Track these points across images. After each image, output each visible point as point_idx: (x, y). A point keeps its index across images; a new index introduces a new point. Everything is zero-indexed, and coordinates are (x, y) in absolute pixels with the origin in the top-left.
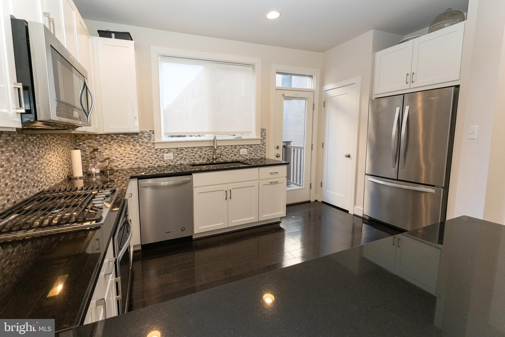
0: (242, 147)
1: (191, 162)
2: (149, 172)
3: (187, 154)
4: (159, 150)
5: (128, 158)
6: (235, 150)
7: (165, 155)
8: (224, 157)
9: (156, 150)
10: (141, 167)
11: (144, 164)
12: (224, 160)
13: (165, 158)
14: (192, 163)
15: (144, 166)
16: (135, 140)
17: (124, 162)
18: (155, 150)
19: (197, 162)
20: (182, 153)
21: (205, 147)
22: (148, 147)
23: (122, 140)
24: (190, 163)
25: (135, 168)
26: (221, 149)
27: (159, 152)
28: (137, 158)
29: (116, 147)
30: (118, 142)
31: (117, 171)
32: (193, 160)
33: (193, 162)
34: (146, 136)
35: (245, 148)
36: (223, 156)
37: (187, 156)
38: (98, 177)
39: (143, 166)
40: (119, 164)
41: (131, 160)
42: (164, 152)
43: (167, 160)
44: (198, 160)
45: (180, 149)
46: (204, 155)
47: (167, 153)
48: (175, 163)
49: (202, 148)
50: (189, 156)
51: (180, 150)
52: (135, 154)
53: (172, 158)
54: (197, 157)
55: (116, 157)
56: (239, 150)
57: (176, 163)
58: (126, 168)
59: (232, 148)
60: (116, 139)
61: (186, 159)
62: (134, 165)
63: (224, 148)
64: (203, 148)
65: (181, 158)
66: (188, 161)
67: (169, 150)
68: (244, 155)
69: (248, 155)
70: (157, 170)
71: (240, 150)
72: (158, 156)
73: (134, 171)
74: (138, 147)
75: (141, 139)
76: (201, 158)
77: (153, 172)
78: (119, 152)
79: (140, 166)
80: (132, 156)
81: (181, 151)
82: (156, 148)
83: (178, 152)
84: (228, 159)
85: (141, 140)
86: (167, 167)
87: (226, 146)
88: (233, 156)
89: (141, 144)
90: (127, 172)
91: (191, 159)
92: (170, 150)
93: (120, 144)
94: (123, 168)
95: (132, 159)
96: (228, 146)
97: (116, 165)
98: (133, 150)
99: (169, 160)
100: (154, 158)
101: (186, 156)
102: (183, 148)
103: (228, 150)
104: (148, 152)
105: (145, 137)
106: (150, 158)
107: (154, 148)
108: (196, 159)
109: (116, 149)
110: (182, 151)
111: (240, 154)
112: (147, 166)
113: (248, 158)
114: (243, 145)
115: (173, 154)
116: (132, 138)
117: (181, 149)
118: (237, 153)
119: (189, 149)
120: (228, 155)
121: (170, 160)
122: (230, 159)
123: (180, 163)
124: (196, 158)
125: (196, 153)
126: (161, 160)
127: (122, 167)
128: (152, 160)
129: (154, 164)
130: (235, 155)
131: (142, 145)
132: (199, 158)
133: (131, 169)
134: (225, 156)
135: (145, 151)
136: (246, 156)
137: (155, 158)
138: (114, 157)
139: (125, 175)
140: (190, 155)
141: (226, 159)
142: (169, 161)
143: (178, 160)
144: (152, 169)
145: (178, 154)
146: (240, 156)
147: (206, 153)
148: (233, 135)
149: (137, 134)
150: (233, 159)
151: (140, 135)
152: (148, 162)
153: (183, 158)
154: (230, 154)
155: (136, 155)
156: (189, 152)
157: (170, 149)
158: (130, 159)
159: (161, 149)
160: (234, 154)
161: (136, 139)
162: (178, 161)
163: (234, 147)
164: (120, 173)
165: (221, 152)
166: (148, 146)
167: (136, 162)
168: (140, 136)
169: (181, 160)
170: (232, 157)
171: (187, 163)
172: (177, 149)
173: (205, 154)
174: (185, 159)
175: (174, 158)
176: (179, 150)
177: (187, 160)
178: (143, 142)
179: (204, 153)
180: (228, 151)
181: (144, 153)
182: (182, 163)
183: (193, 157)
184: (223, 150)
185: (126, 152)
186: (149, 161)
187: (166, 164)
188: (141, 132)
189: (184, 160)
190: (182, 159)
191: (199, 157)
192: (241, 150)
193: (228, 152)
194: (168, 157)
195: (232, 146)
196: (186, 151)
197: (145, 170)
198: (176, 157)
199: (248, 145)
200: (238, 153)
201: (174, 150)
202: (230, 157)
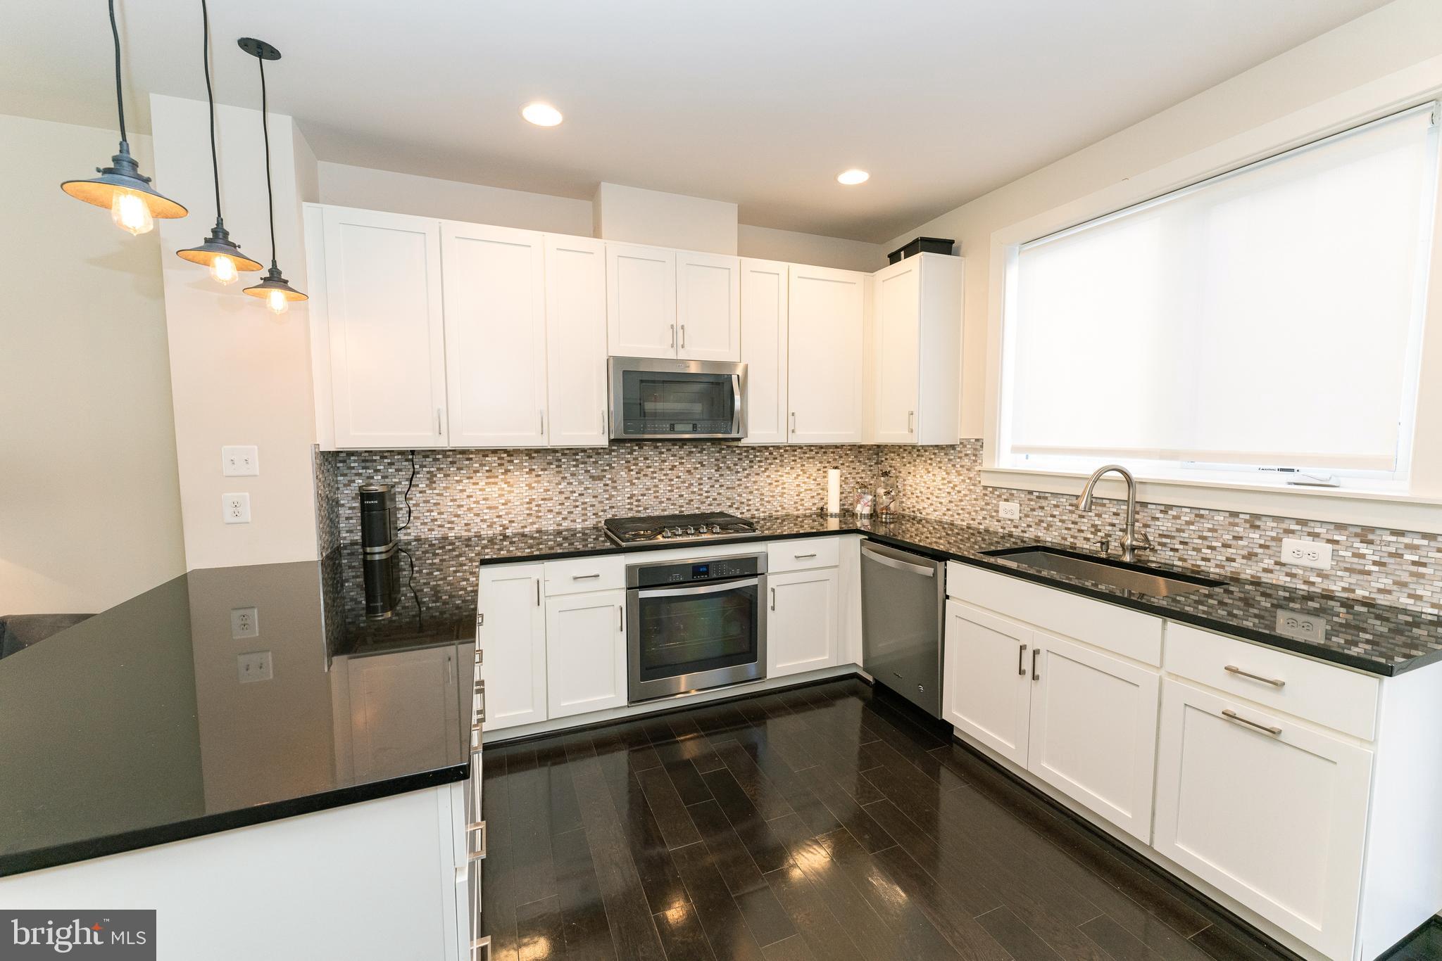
0: (1294, 527)
1: (1066, 539)
2: (969, 539)
3: (1055, 513)
4: (991, 489)
5: (937, 497)
6: (1251, 535)
7: (1002, 504)
8: (1190, 553)
9: (985, 488)
10: (955, 522)
11: (961, 517)
12: (1190, 567)
13: (1002, 514)
14: (1069, 544)
15: (961, 523)
16: (950, 460)
17: (931, 504)
18: (982, 488)
19: (1085, 546)
20: (1042, 508)
21: (1115, 502)
22: (970, 478)
23: (931, 459)
24: (1063, 542)
25: (947, 523)
26: (1177, 517)
27: (991, 495)
28: (950, 502)
29: (922, 472)
30: (925, 461)
31: (920, 522)
32: (1072, 537)
33: (1072, 540)
34: (968, 452)
35: (1315, 536)
36: (1186, 547)
37: (1055, 519)
38: (866, 522)
39: (959, 522)
40: (924, 508)
41: (941, 503)
42: (999, 496)
43: (1005, 519)
44: (1087, 539)
45: (1037, 494)
46: (1110, 528)
47: (1006, 500)
48: (1023, 531)
49: (1105, 501)
50: (1062, 521)
51: (1039, 497)
52: (947, 490)
53: (1016, 516)
54: (1086, 528)
55: (921, 492)
56: (1278, 540)
57: (1025, 532)
58: (933, 518)
59: (1236, 525)
60: (922, 456)
61: (1051, 526)
62: (944, 514)
63: (1193, 516)
64: (1107, 502)
65: (1037, 521)
66: (1057, 534)
67: (1010, 495)
68: (1305, 568)
69: (1339, 573)
70: (984, 540)
71: (1280, 540)
72: (987, 504)
73: (944, 528)
74: (953, 477)
75: (960, 458)
76: (1099, 534)
77: (975, 543)
78: (925, 482)
79: (953, 521)
80: (944, 495)
81: (1041, 501)
82: (983, 484)
83: (1032, 503)
84: (1208, 564)
85: (959, 460)
86: (1003, 537)
87: (1202, 512)
88: (1239, 560)
89: (959, 471)
90: (934, 528)
91: (1066, 532)
92: (1012, 495)
93: (928, 467)
94: (929, 517)
95: (943, 501)
96: (1212, 513)
97: (920, 508)
98: (945, 482)
99: (1009, 520)
100: (979, 509)
101: (1051, 519)
102: (1047, 495)
103: (1210, 526)
104: (970, 490)
105: (966, 455)
106: (973, 506)
107: (980, 482)
108: (1082, 534)
109: (921, 477)
110: (1044, 503)
111: (1283, 560)
112: (965, 524)
113: (1334, 588)
114: (1303, 522)
115: (1021, 505)
116: (945, 454)
117: (1042, 495)
118: (1260, 551)
119: (1061, 500)
120: (1212, 548)
121: (1012, 520)
122: (1217, 566)
123: (1035, 536)
124: (1081, 531)
125: (1083, 517)
126: (992, 517)
127: (927, 514)
128: (976, 511)
129: (979, 523)
130: (1250, 556)
131: (962, 472)
132: (1092, 533)
133: (940, 522)
134: (1198, 550)
135: (964, 486)
136: (1318, 575)
137: (982, 509)
138: (918, 491)
139: (931, 533)
140: (1064, 518)
141: (1200, 563)
142: (1009, 522)
143: (1030, 526)
144: (973, 534)
145: (1033, 510)
146: (1278, 567)
147: (1115, 521)
148: (1282, 470)
149: (953, 447)
150: (1239, 574)
151: (959, 449)
152: (968, 515)
153: (1042, 521)
154: (1220, 544)
155: (949, 493)
156: (1060, 509)
157: (1015, 492)
158: (939, 500)
159: (995, 488)
160: (1245, 552)
161: (952, 457)
162: (1031, 529)
163: (1246, 521)
164: (924, 527)
165: (1179, 530)
166: (971, 476)
167: (948, 510)
168: (960, 452)
169: (1040, 528)
170: (1229, 559)
171: (1054, 541)
172: (1031, 492)
173: (1113, 525)
174: (1049, 526)
175: (1020, 518)
176: (1035, 498)
177: (1053, 529)
178: (962, 466)
179: (1110, 521)
180: (1210, 530)
181: (963, 492)
182: (1039, 537)
183: (1072, 526)
184: (1189, 523)
185: (935, 483)
186: (969, 513)
187: (1002, 528)
188: (961, 443)
189: (1045, 528)
190: (1040, 525)
191: (1093, 530)
192: (1289, 544)
193: (1210, 534)
194: (1010, 510)
195: (1234, 514)
196: (1055, 503)
197: (961, 532)
198: (1027, 516)
199: (1340, 527)
200: (1267, 551)
201: (1023, 496)
202: (1219, 558)
